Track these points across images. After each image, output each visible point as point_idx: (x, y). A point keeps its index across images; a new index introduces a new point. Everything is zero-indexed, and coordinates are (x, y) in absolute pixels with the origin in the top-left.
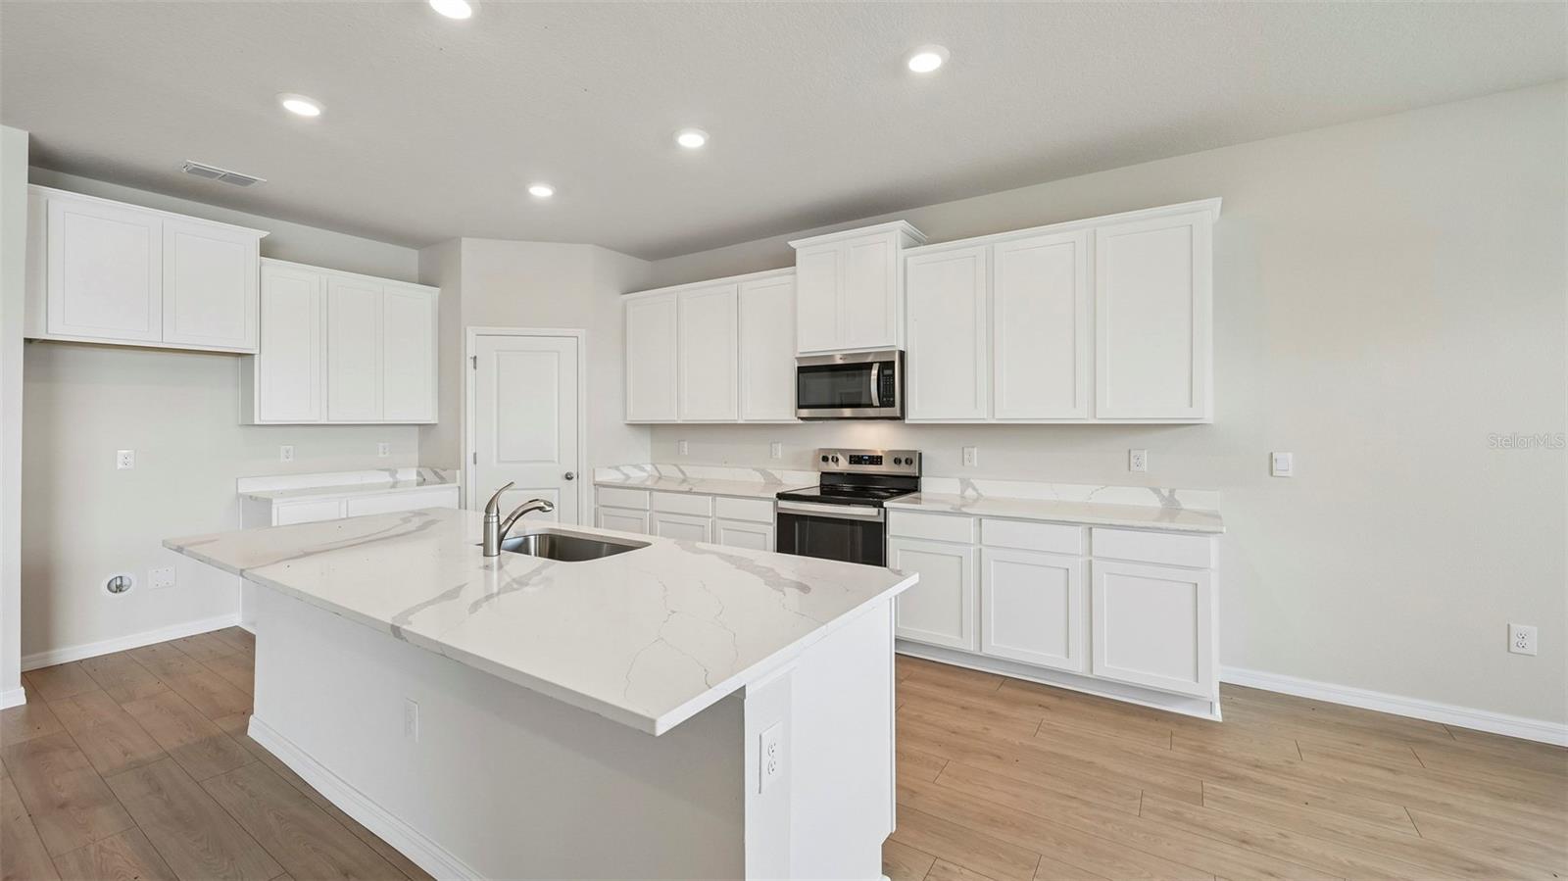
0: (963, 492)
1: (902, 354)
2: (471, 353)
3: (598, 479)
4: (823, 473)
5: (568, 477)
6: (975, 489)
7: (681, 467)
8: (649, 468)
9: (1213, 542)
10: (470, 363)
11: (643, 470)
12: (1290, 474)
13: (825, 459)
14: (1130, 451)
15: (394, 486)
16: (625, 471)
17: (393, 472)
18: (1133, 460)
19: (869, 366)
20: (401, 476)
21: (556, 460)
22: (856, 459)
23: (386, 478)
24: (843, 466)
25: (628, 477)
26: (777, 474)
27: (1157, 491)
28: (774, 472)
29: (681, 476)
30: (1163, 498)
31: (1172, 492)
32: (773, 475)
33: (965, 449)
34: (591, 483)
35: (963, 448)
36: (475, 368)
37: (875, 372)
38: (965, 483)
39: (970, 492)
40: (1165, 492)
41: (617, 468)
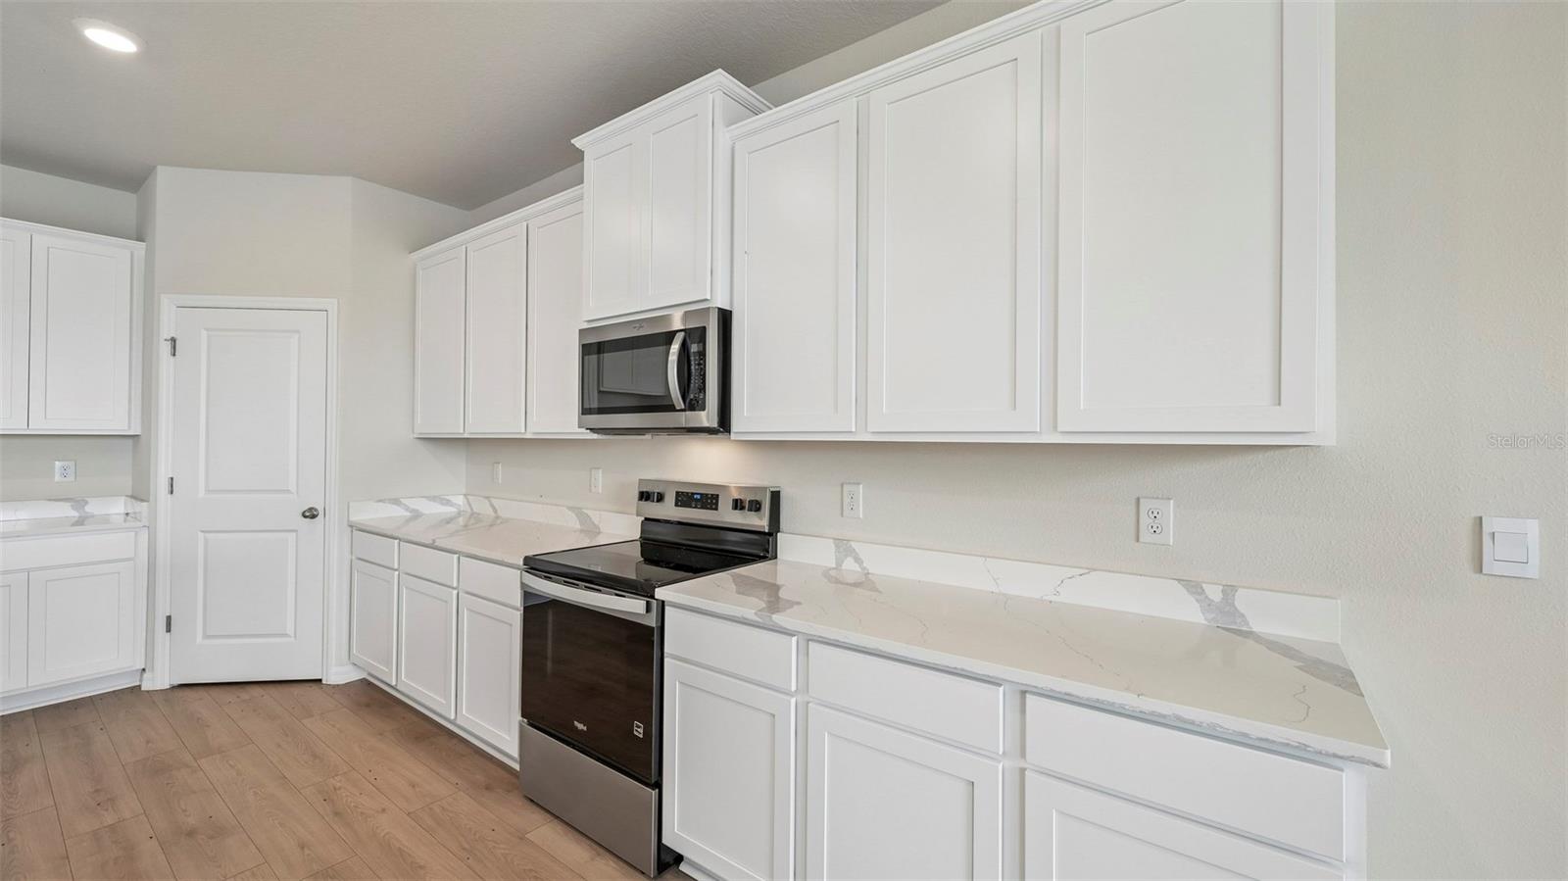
0: (839, 564)
1: (725, 318)
2: (166, 334)
3: (355, 518)
4: (646, 519)
5: (311, 514)
6: (858, 560)
7: (493, 502)
8: (460, 500)
9: (1351, 783)
10: (166, 347)
11: (448, 503)
12: (1533, 571)
13: (644, 496)
14: (1138, 499)
15: (80, 522)
16: (412, 507)
17: (79, 503)
18: (1145, 520)
19: (670, 336)
20: (94, 507)
21: (292, 488)
22: (685, 499)
23: (66, 511)
24: (668, 510)
25: (416, 515)
26: (595, 516)
27: (1194, 588)
28: (590, 514)
30: (1207, 605)
31: (1229, 591)
32: (589, 517)
33: (845, 487)
34: (346, 523)
35: (842, 485)
36: (173, 355)
37: (675, 347)
38: (843, 546)
39: (849, 564)
40: (1215, 593)
41: (396, 502)
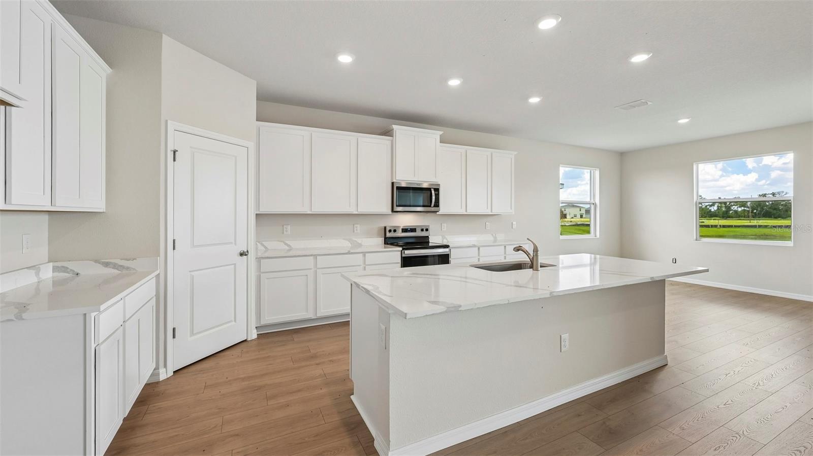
1: (439, 185)
2: (171, 147)
5: (242, 254)
7: (287, 242)
10: (170, 155)
13: (390, 231)
14: (486, 223)
18: (487, 226)
21: (233, 241)
22: (405, 230)
24: (399, 233)
27: (492, 235)
28: (356, 240)
29: (287, 248)
32: (356, 241)
33: (442, 224)
34: (256, 257)
36: (174, 160)
38: (443, 237)
